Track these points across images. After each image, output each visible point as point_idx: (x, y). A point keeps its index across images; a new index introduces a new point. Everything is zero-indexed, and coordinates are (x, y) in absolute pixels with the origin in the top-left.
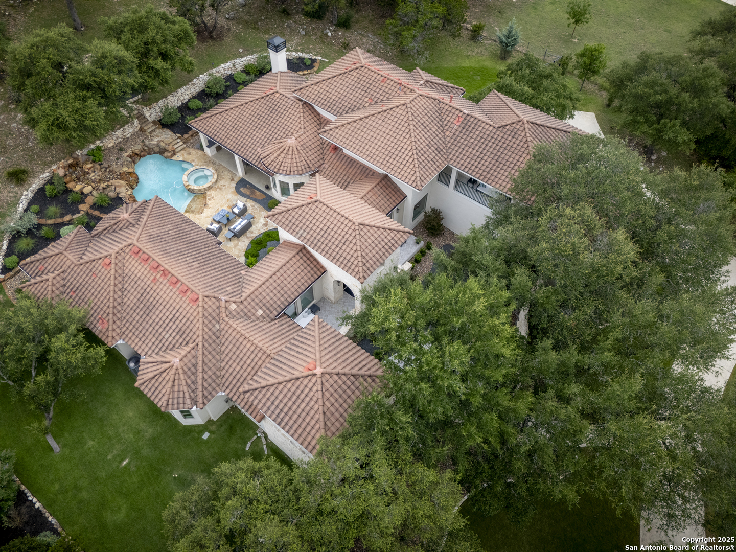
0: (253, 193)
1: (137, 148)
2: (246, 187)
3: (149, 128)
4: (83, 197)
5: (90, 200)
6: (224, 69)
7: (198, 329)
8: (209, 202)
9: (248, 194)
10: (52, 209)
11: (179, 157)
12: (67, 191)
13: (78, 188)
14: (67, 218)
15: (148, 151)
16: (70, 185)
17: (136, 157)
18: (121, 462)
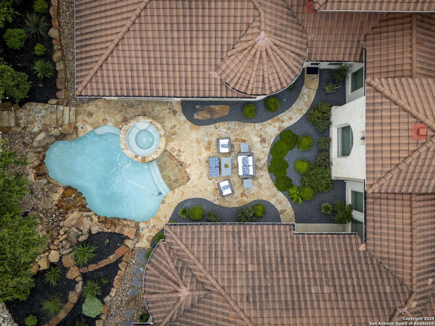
0: (211, 112)
2: (197, 110)
9: (209, 117)
14: (73, 297)
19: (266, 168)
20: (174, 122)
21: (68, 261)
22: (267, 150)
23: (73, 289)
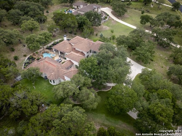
1: (43, 52)
3: (45, 49)
4: (35, 58)
5: (36, 59)
6: (56, 41)
7: (56, 70)
8: (55, 58)
9: (61, 57)
10: (31, 60)
11: (50, 53)
12: (33, 58)
13: (34, 57)
14: (33, 61)
15: (45, 52)
16: (33, 57)
17: (43, 53)
18: (44, 90)
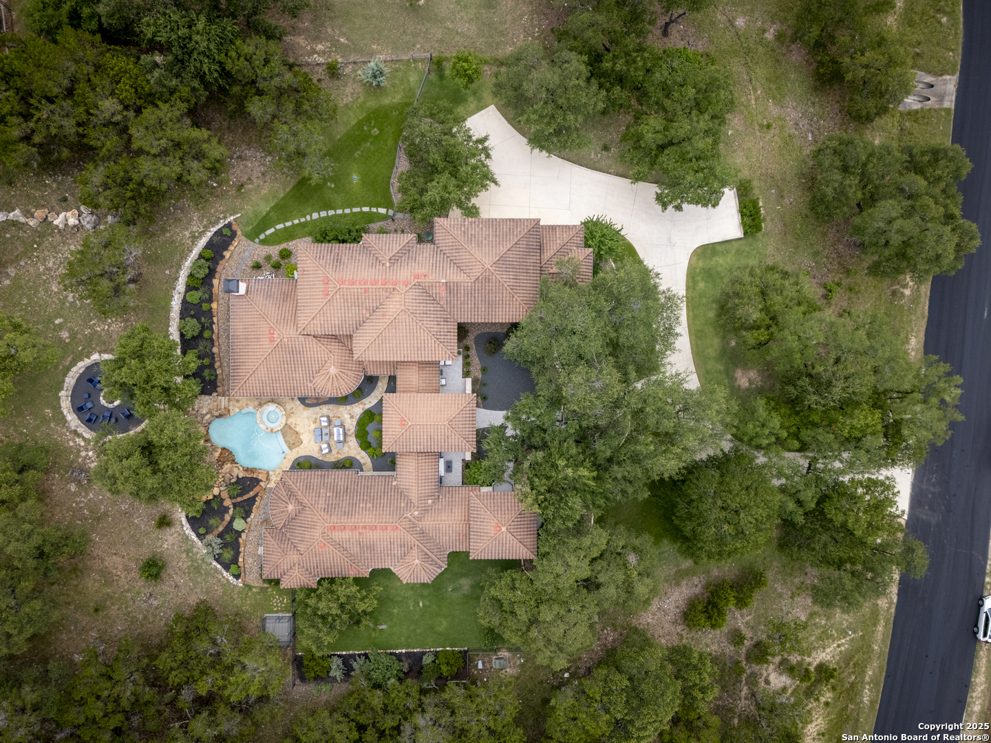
4: (219, 498)
7: (412, 539)
8: (297, 430)
9: (314, 404)
10: (212, 520)
11: (234, 410)
12: (207, 503)
13: (210, 496)
14: (227, 518)
16: (204, 499)
18: (419, 606)
19: (354, 435)
20: (292, 405)
21: (225, 495)
22: (355, 423)
23: (227, 512)
